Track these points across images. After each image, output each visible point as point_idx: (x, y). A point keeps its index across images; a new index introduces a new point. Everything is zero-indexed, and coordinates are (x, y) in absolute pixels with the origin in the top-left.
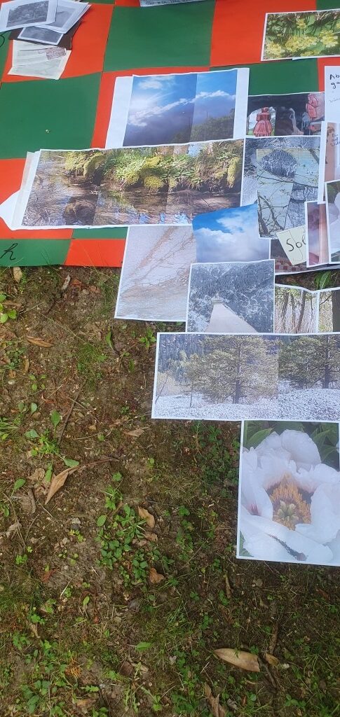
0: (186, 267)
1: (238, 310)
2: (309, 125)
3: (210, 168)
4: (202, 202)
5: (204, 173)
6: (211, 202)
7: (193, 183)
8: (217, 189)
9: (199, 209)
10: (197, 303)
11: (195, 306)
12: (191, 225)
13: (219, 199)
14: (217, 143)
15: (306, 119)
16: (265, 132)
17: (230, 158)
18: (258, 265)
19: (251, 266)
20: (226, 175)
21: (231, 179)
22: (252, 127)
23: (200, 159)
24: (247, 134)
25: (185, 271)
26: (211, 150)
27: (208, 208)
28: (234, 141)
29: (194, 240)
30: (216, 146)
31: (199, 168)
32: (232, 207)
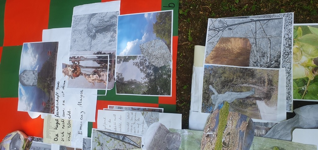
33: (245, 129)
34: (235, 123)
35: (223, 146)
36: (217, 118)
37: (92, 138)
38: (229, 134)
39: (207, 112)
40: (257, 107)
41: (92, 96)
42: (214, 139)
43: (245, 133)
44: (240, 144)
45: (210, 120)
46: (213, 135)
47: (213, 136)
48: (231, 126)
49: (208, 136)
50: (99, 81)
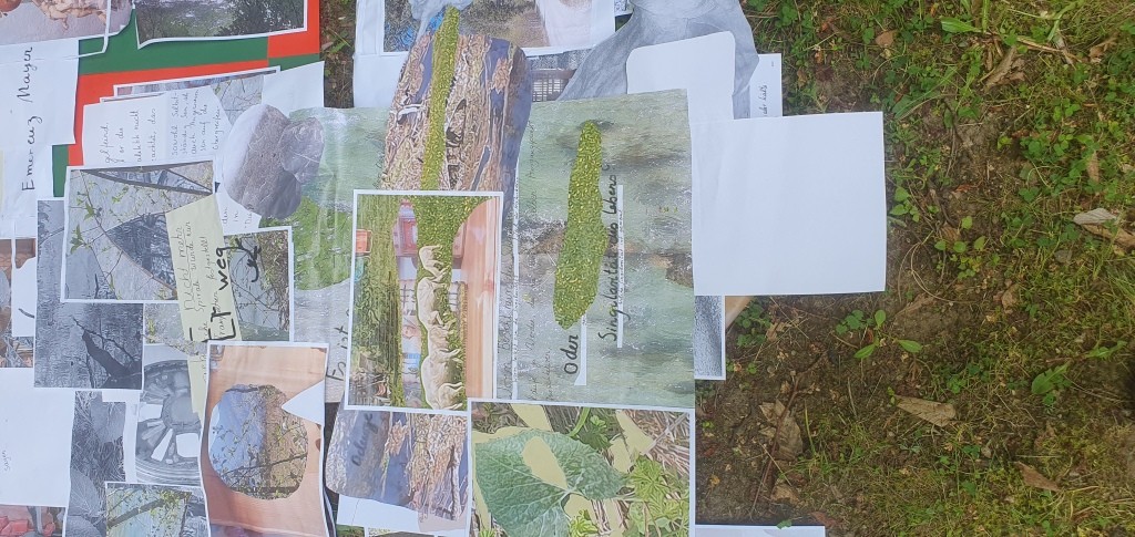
33: (505, 84)
34: (477, 68)
35: (448, 145)
36: (427, 61)
37: (66, 198)
38: (463, 104)
39: (399, 48)
40: (538, 11)
41: (62, 61)
42: (421, 126)
43: (506, 96)
44: (494, 129)
45: (408, 68)
46: (416, 113)
47: (419, 117)
48: (466, 80)
49: (403, 120)
50: (82, 13)
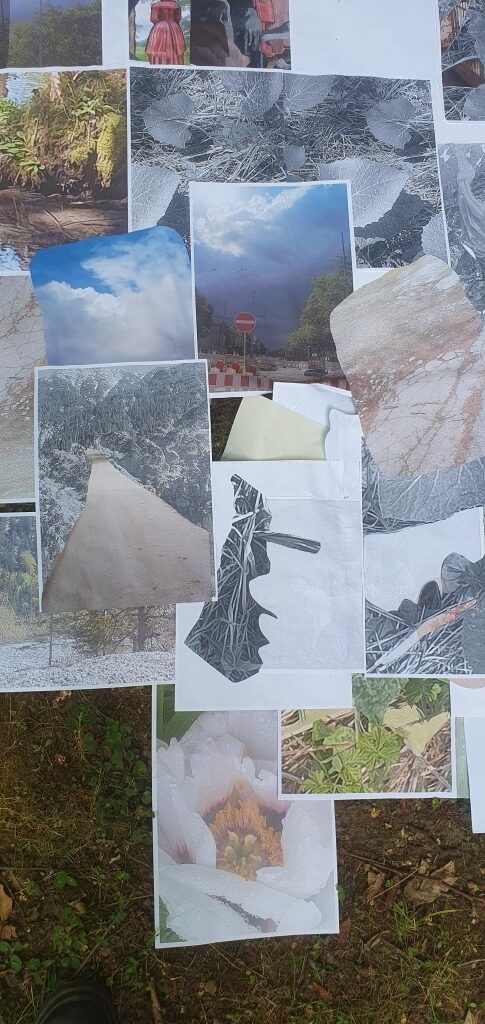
0: (25, 374)
1: (142, 474)
2: (260, 41)
3: (57, 137)
4: (47, 218)
5: (47, 148)
6: (67, 219)
7: (24, 173)
8: (76, 189)
9: (41, 237)
10: (56, 459)
11: (53, 468)
12: (28, 273)
13: (84, 212)
14: (69, 75)
15: (253, 24)
16: (170, 53)
17: (99, 114)
18: (175, 370)
19: (160, 373)
20: (93, 156)
21: (104, 166)
22: (142, 37)
23: (35, 111)
24: (133, 57)
25: (25, 383)
26: (56, 93)
27: (60, 234)
28: (105, 74)
29: (37, 311)
30: (69, 84)
31: (34, 134)
32: (112, 233)
